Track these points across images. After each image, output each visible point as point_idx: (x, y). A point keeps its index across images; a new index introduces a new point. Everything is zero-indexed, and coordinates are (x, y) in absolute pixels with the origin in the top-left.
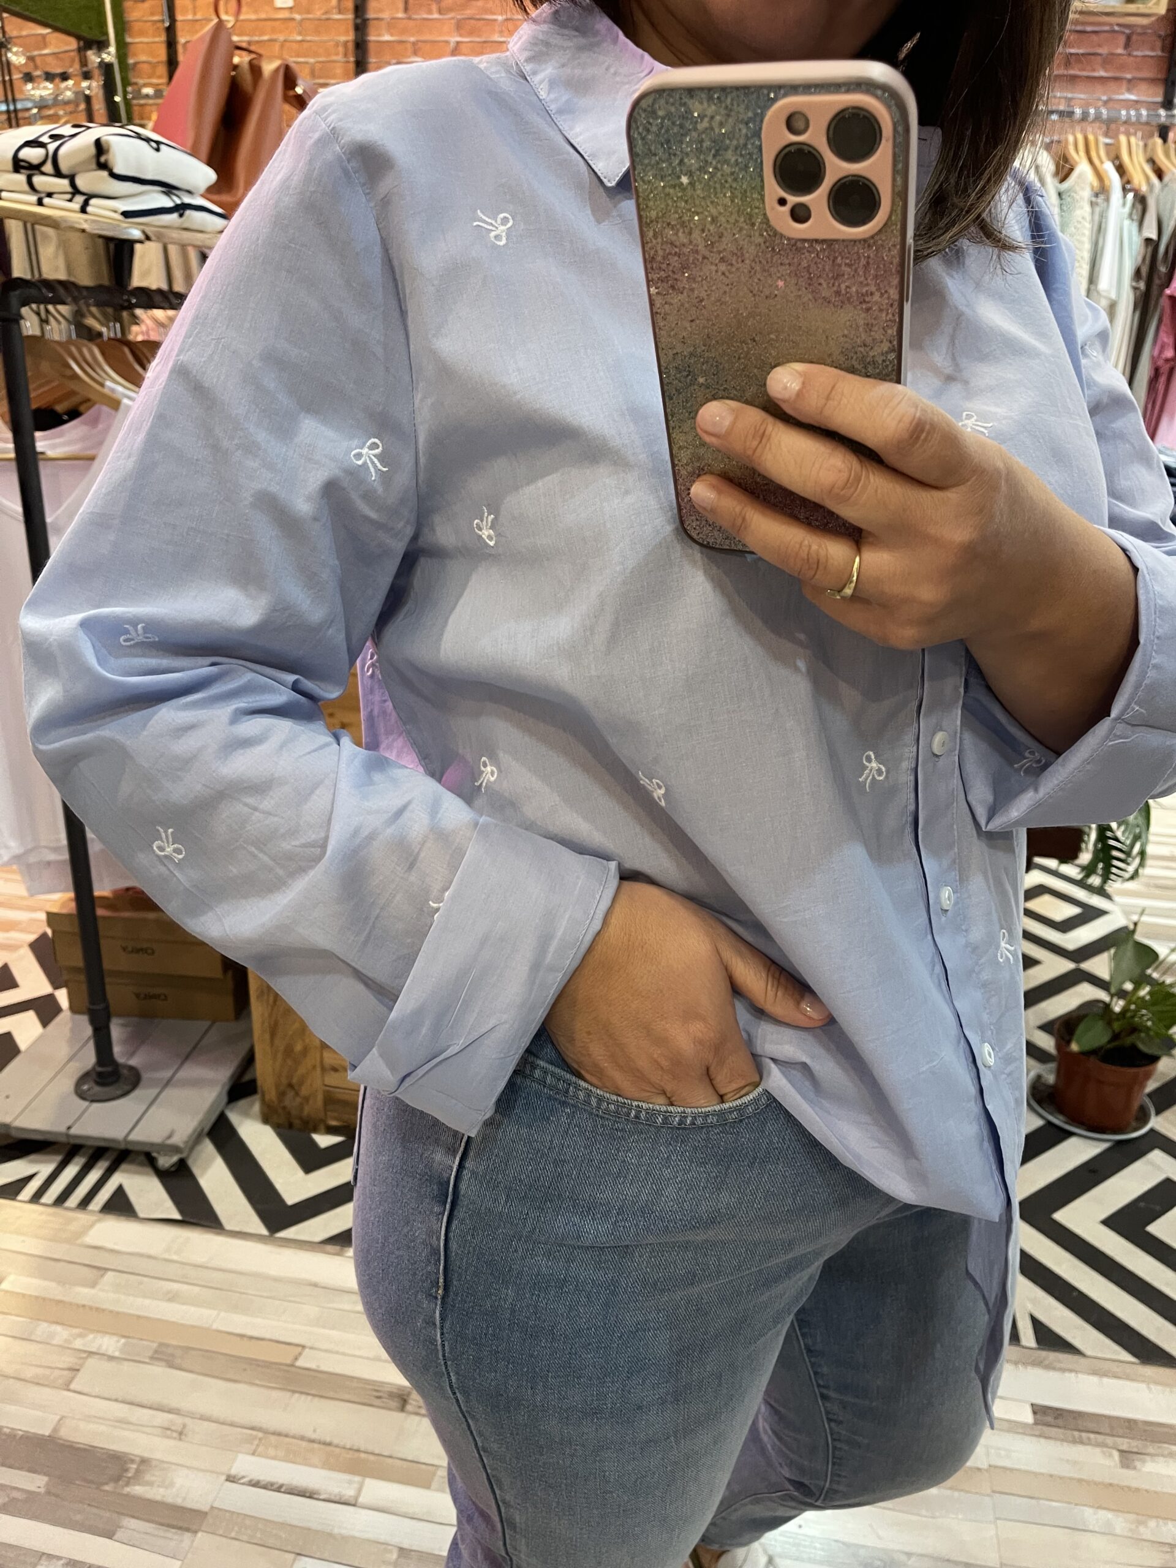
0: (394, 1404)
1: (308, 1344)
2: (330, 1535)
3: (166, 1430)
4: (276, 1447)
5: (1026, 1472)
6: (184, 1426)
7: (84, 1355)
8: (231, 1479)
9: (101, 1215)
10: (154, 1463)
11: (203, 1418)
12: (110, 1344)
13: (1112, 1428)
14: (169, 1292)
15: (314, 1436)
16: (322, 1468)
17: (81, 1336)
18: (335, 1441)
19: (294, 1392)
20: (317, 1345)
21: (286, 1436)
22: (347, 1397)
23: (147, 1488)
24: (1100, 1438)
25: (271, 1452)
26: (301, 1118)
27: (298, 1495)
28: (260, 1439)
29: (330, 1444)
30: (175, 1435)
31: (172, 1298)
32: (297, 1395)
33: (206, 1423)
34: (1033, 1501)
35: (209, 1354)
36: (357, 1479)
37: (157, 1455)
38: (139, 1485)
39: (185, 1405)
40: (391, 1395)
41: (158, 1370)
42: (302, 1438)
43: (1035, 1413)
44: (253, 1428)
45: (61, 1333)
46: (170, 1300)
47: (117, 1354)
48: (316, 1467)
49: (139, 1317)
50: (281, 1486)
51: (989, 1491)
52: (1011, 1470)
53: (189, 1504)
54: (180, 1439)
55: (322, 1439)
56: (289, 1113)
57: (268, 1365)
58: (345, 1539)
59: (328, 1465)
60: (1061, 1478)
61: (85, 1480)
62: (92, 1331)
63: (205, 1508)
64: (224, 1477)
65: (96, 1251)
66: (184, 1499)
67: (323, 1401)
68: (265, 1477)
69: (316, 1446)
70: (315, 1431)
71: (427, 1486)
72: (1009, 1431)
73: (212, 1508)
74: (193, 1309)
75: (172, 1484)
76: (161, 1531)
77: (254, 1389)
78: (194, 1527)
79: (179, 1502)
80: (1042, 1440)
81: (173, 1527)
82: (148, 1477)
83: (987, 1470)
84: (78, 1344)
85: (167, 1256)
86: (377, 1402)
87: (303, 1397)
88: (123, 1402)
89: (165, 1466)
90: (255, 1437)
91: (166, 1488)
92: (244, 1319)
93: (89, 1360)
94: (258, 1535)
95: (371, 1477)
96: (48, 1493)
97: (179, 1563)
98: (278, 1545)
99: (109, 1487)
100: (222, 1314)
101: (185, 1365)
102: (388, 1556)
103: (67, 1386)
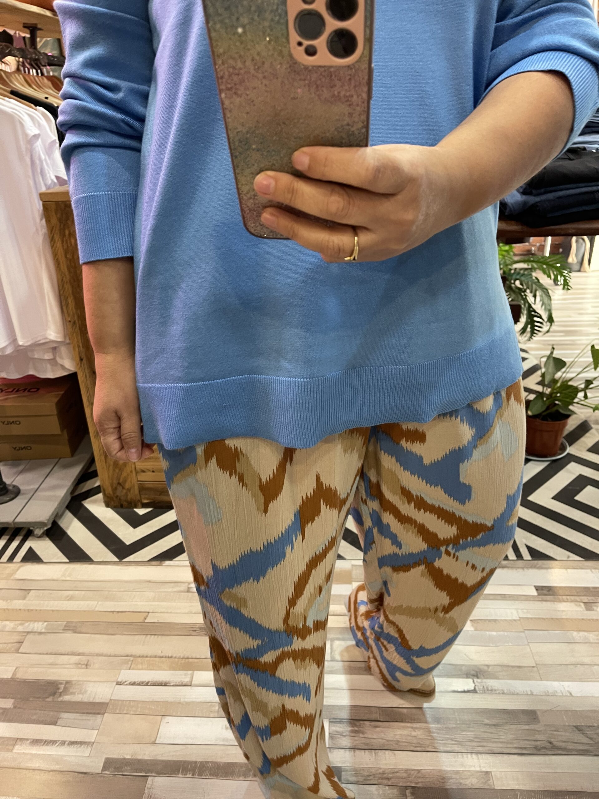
0: (203, 633)
1: (151, 611)
2: (179, 703)
3: (78, 665)
4: (142, 663)
5: (539, 618)
6: (88, 661)
7: (25, 634)
8: (119, 683)
9: (22, 564)
10: (74, 683)
11: (98, 655)
12: (39, 626)
13: (577, 592)
14: (68, 596)
15: (162, 655)
16: (170, 670)
17: (21, 624)
18: (174, 656)
19: (147, 635)
20: (155, 611)
21: (147, 657)
22: (176, 633)
23: (72, 696)
24: (573, 598)
25: (140, 666)
26: (127, 501)
27: (158, 685)
28: (132, 661)
29: (171, 657)
30: (83, 666)
31: (71, 598)
32: (149, 636)
33: (100, 658)
34: (546, 632)
35: (96, 623)
36: (190, 672)
37: (75, 679)
38: (67, 695)
39: (87, 650)
41: (69, 635)
42: (156, 657)
43: (537, 590)
44: (127, 656)
45: (9, 625)
46: (68, 600)
47: (43, 631)
48: (166, 670)
49: (53, 611)
50: (148, 682)
51: (522, 630)
52: (531, 618)
53: (97, 701)
54: (87, 668)
55: (167, 655)
56: (120, 499)
57: (131, 624)
58: (188, 703)
59: (172, 668)
60: (557, 619)
61: (35, 697)
62: (27, 621)
63: (107, 701)
64: (115, 683)
65: (22, 581)
66: (94, 698)
67: (164, 637)
68: (138, 679)
69: (164, 659)
70: (162, 652)
72: (526, 600)
73: (111, 700)
74: (82, 603)
75: (86, 692)
76: (84, 717)
77: (124, 636)
78: (102, 712)
79: (91, 700)
80: (544, 603)
81: (90, 713)
82: (71, 690)
83: (519, 620)
84: (21, 629)
85: (64, 578)
86: (194, 633)
87: (153, 636)
88: (51, 654)
89: (82, 682)
90: (129, 660)
91: (83, 694)
92: (111, 603)
93: (28, 636)
94: (139, 710)
95: (197, 670)
96: (15, 707)
97: (97, 731)
98: (151, 713)
99: (50, 699)
100: (100, 603)
101: (83, 631)
102: (213, 708)
103: (17, 651)
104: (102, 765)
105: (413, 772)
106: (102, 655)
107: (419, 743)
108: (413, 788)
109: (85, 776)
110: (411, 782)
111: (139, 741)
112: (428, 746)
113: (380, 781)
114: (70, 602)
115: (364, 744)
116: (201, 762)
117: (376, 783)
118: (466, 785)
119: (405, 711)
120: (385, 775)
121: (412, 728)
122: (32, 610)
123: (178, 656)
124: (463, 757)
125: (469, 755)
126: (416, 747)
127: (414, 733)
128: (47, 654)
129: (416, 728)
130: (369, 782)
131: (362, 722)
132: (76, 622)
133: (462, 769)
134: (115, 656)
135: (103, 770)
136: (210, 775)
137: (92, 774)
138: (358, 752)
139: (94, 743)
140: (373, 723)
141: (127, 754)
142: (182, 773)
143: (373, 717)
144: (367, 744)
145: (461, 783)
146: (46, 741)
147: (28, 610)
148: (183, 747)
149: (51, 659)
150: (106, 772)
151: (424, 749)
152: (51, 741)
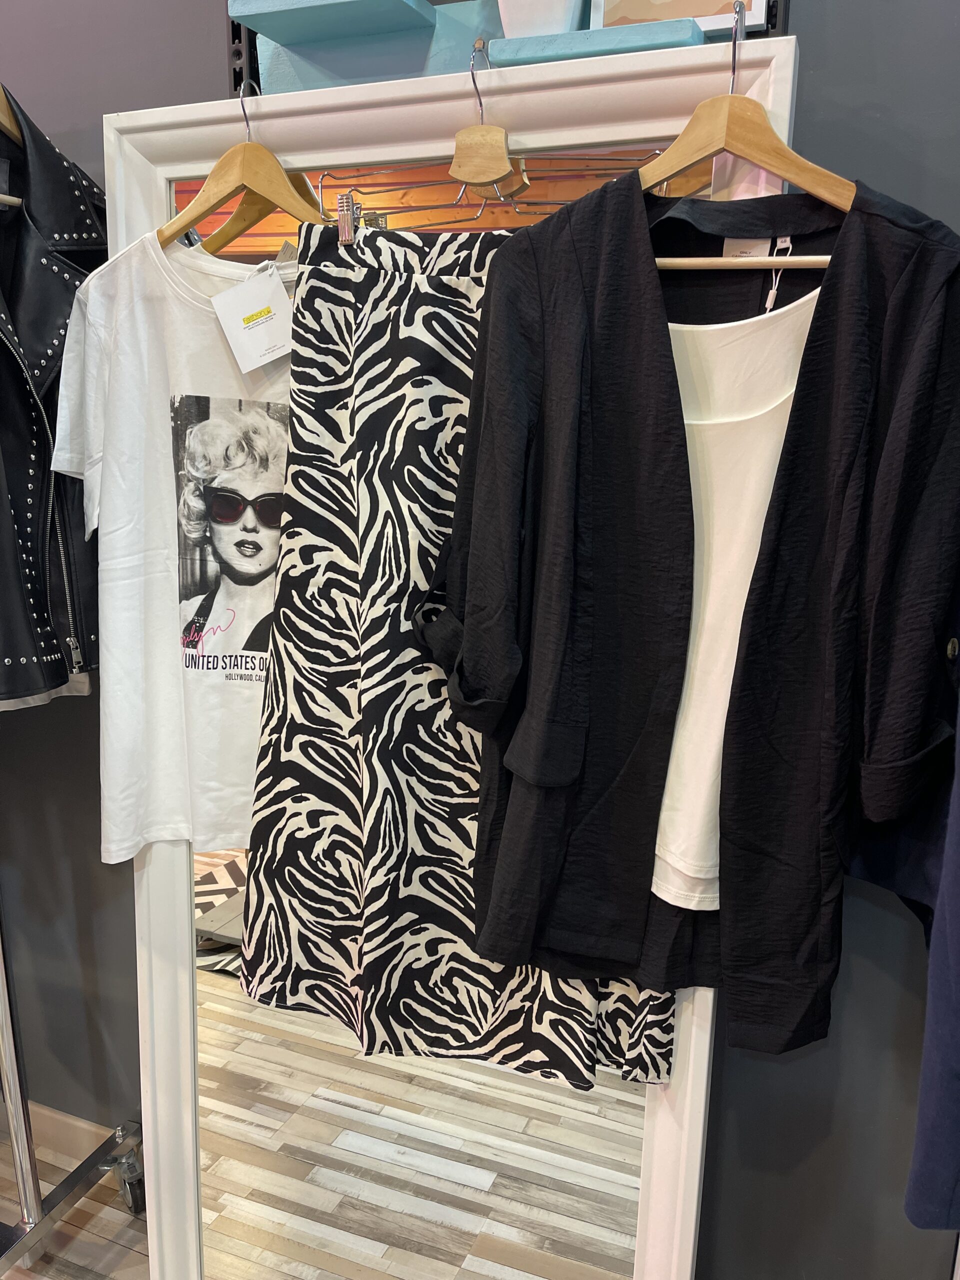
0: (406, 1080)
2: (362, 1124)
3: (283, 1073)
4: (340, 1087)
6: (293, 1073)
7: (243, 1039)
8: (313, 1095)
10: (274, 1084)
11: (302, 1071)
12: (257, 1036)
15: (360, 1086)
16: (363, 1098)
17: (241, 1031)
18: (372, 1090)
19: (352, 1068)
21: (346, 1084)
22: (379, 1073)
23: (270, 1093)
25: (337, 1089)
27: (350, 1107)
28: (332, 1083)
29: (369, 1090)
30: (287, 1076)
33: (304, 1073)
35: (308, 1047)
36: (383, 1105)
37: (277, 1082)
38: (266, 1092)
39: (294, 1065)
40: (405, 1076)
41: (281, 1050)
42: (354, 1086)
44: (329, 1078)
45: (232, 1029)
46: (289, 1023)
47: (260, 1041)
49: (274, 1028)
50: (341, 1102)
53: (291, 1103)
54: (290, 1078)
55: (365, 1087)
57: (340, 1056)
58: (370, 1126)
59: (366, 1098)
61: (239, 1086)
62: (248, 1030)
63: (299, 1105)
64: (311, 1095)
66: (289, 1100)
67: (367, 1073)
68: (331, 1097)
69: (362, 1090)
70: (361, 1084)
71: (419, 1114)
73: (303, 1105)
74: (301, 1028)
75: (283, 1094)
76: (275, 1110)
77: (332, 1064)
78: (292, 1111)
79: (286, 1101)
81: (281, 1110)
82: (271, 1089)
84: (240, 1034)
86: (398, 1078)
88: (261, 1059)
89: (282, 1086)
90: (328, 1082)
91: (280, 1095)
92: (329, 1036)
93: (246, 1041)
94: (326, 1118)
95: (388, 1105)
96: (217, 1089)
97: (283, 1123)
98: (335, 1124)
99: (250, 1091)
100: (317, 1032)
101: (295, 1050)
102: (392, 1136)
103: (233, 1050)
104: (279, 1147)
105: (559, 1230)
106: (306, 1072)
107: (577, 1213)
108: (554, 1240)
109: (263, 1150)
110: (554, 1236)
111: (317, 1139)
112: (586, 1218)
113: (525, 1227)
114: (291, 1026)
115: (524, 1199)
116: (366, 1169)
117: (521, 1227)
118: (608, 1253)
119: (577, 1187)
120: (531, 1225)
121: (577, 1201)
122: (255, 1023)
123: (375, 1091)
124: (616, 1234)
125: (623, 1235)
126: (573, 1214)
127: (576, 1205)
128: (258, 1058)
129: (581, 1202)
130: (514, 1225)
131: (529, 1184)
132: (291, 1042)
133: (612, 1242)
134: (317, 1075)
135: (278, 1151)
136: (371, 1179)
137: (269, 1151)
138: (514, 1203)
139: (278, 1130)
140: (539, 1187)
141: (304, 1146)
142: (347, 1171)
143: (542, 1183)
144: (526, 1200)
145: (603, 1251)
146: (237, 1118)
147: (251, 1022)
148: (355, 1154)
149: (261, 1063)
150: (281, 1153)
151: (580, 1218)
152: (241, 1119)
